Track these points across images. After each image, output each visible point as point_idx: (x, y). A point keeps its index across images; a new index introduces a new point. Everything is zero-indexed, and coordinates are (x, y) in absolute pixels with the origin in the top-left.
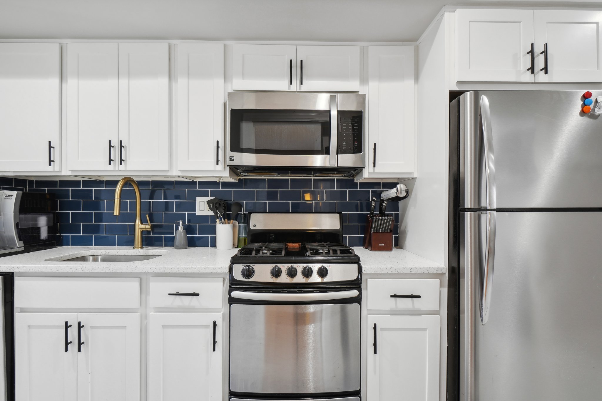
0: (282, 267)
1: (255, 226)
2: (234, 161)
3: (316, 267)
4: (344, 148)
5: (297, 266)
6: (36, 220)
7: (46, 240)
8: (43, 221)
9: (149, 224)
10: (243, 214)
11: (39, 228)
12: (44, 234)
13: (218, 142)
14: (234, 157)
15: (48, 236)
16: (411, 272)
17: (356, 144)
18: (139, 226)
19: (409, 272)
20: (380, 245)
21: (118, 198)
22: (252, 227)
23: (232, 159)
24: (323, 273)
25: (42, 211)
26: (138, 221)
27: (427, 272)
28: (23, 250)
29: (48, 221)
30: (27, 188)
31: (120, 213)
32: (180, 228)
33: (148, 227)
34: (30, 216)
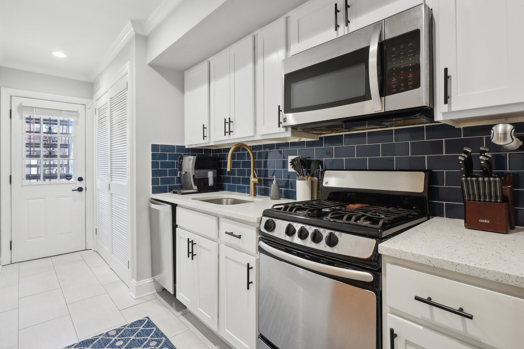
0: (296, 226)
1: (327, 183)
2: (286, 122)
3: (325, 233)
4: (394, 86)
5: (309, 228)
6: (207, 174)
7: (212, 187)
8: (210, 174)
9: (257, 178)
10: (321, 172)
11: (208, 179)
12: (211, 182)
13: (279, 106)
14: (286, 118)
15: (213, 183)
16: (457, 271)
17: (410, 77)
18: (253, 180)
19: (453, 269)
20: (481, 221)
21: (230, 159)
22: (324, 185)
23: (285, 120)
24: (332, 241)
25: (210, 168)
26: (252, 176)
27: (493, 279)
28: (197, 191)
29: (214, 174)
30: (211, 154)
31: (231, 169)
32: (274, 182)
33: (256, 180)
34: (202, 171)
